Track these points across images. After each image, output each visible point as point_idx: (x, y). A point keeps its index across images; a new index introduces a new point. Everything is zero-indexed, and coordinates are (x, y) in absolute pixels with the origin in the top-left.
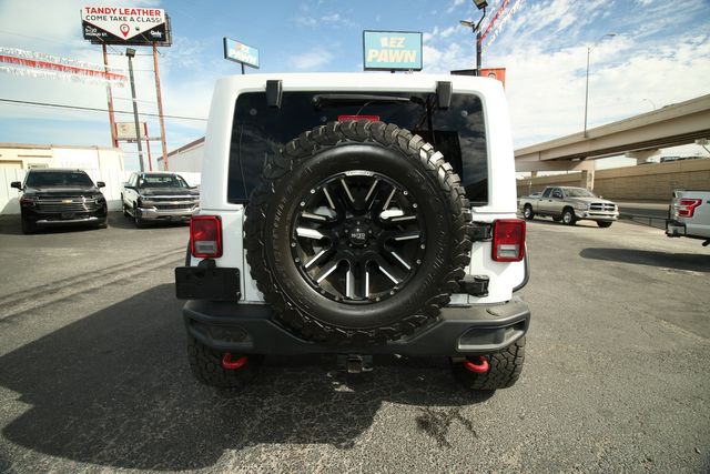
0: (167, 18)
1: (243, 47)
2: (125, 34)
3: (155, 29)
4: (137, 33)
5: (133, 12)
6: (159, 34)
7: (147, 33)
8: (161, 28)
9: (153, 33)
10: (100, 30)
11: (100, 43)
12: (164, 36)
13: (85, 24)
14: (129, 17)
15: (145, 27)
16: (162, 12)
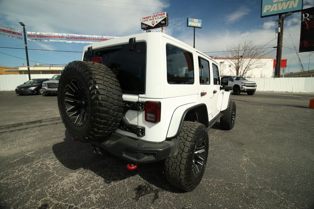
0: (167, 15)
1: (195, 20)
2: (153, 25)
3: (163, 21)
4: (157, 23)
5: (156, 16)
6: (164, 22)
7: (160, 23)
8: (165, 20)
9: (162, 22)
10: (146, 25)
11: (146, 29)
12: (165, 23)
13: (142, 23)
14: (155, 18)
15: (159, 20)
16: (166, 13)
